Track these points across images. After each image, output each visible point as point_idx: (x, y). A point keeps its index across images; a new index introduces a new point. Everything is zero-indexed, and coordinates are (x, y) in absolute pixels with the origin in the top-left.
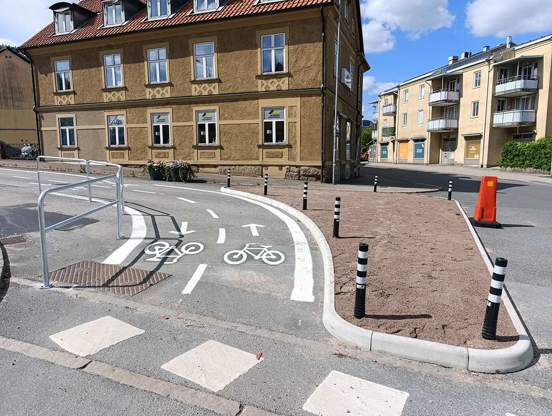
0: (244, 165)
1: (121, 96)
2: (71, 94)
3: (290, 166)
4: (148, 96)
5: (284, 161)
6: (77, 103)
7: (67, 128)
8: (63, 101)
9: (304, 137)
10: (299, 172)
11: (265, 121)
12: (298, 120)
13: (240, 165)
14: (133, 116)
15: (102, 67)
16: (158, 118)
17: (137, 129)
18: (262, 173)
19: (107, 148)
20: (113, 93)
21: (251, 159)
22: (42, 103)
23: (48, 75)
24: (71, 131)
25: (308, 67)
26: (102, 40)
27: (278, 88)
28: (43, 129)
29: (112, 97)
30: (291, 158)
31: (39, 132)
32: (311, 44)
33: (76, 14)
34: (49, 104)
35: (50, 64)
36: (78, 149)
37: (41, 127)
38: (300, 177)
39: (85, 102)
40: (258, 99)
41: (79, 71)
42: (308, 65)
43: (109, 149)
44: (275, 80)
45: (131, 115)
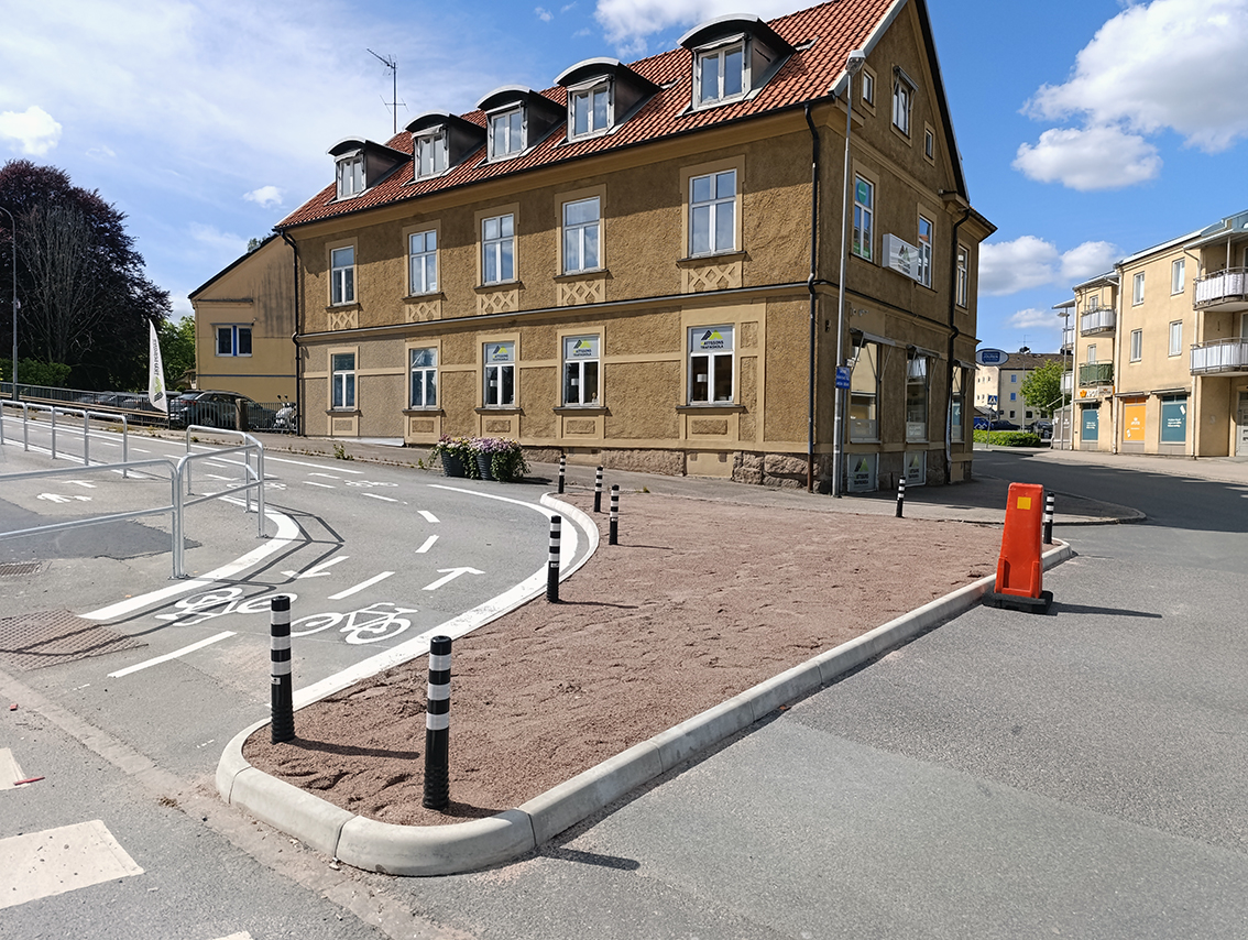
0: (650, 449)
1: (433, 311)
2: (354, 309)
3: (743, 452)
4: (480, 311)
5: (729, 441)
6: (361, 325)
7: (344, 374)
8: (340, 322)
9: (772, 388)
10: (762, 466)
11: (693, 355)
12: (760, 352)
13: (641, 449)
14: (452, 349)
15: (406, 256)
16: (495, 352)
17: (459, 375)
18: (685, 467)
19: (406, 413)
20: (421, 304)
21: (663, 436)
22: (308, 327)
23: (320, 274)
24: (350, 379)
25: (783, 238)
26: (406, 206)
27: (721, 284)
28: (306, 375)
29: (419, 313)
30: (745, 434)
31: (299, 378)
32: (789, 189)
33: (373, 160)
34: (318, 328)
35: (324, 254)
36: (359, 413)
37: (303, 371)
38: (763, 477)
39: (375, 324)
40: (679, 309)
41: (368, 265)
42: (783, 233)
43: (409, 413)
44: (714, 268)
45: (449, 347)
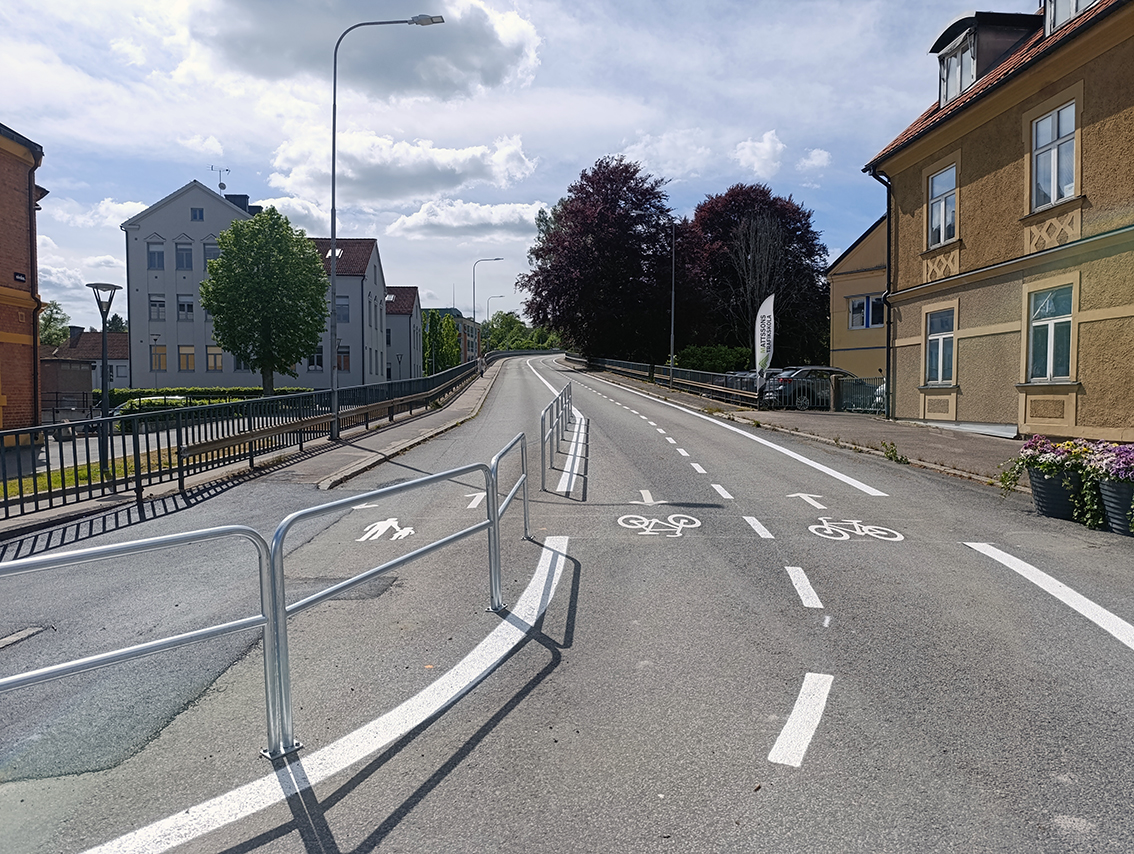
1: (1068, 230)
2: (954, 249)
6: (963, 268)
7: (941, 337)
8: (937, 270)
14: (1098, 283)
15: (1028, 155)
17: (1109, 326)
19: (1021, 388)
20: (1048, 222)
22: (901, 283)
23: (917, 212)
24: (948, 343)
28: (898, 343)
29: (1044, 235)
31: (890, 348)
33: (987, 40)
34: (914, 281)
35: (920, 184)
36: (958, 389)
37: (895, 339)
39: (981, 263)
41: (974, 184)
43: (1026, 389)
45: (1094, 281)
